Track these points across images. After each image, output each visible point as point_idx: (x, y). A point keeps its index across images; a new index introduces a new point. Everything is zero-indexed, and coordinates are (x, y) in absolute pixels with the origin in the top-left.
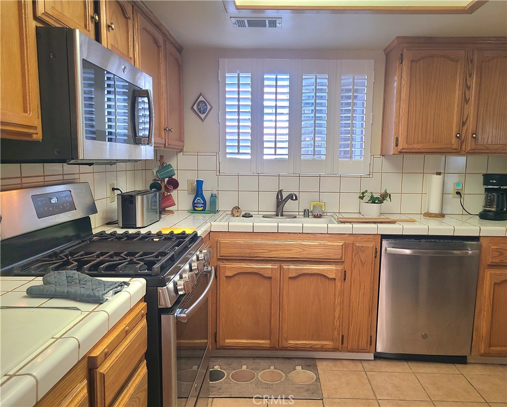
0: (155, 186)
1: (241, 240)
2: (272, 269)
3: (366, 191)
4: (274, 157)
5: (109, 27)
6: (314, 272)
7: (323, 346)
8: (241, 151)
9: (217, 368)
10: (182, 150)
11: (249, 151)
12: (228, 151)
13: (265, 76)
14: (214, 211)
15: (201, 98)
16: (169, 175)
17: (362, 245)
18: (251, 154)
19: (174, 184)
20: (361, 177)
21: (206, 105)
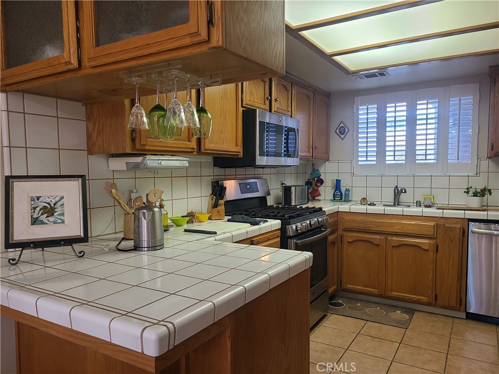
0: (309, 183)
1: (358, 218)
2: (380, 239)
3: (471, 187)
4: (394, 162)
5: (276, 100)
6: (412, 243)
7: (419, 299)
8: (368, 159)
9: (340, 301)
10: (328, 160)
11: (375, 159)
12: (360, 159)
13: (388, 105)
14: (347, 201)
15: (342, 125)
16: (317, 175)
17: (451, 226)
18: (376, 161)
19: (321, 182)
20: (468, 176)
21: (345, 129)
